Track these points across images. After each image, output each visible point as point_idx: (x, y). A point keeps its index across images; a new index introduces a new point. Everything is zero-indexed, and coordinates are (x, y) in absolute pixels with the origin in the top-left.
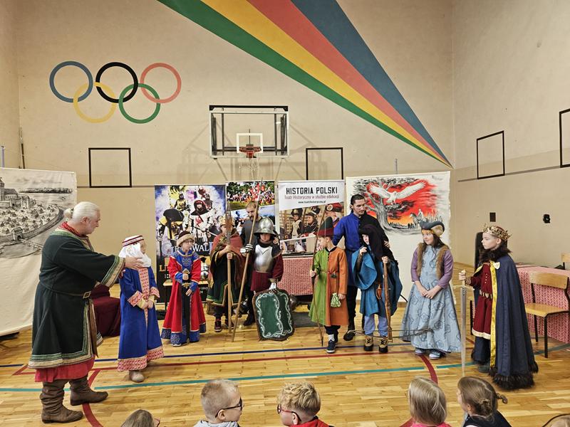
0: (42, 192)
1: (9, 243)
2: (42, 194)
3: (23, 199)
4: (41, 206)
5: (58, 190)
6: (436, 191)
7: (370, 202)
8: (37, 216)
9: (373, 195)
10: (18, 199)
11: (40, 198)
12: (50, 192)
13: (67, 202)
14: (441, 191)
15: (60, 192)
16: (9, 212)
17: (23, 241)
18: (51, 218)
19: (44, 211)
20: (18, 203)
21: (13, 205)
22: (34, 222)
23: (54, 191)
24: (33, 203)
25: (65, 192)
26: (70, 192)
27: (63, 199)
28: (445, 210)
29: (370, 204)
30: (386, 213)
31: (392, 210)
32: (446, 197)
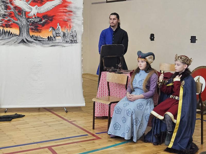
6: (72, 7)
7: (13, 15)
9: (16, 7)
14: (76, 8)
28: (79, 25)
29: (12, 17)
30: (28, 25)
31: (33, 23)
32: (79, 13)
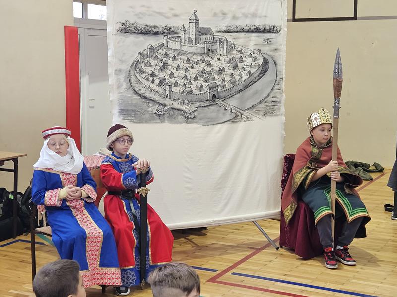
0: (242, 31)
1: (202, 104)
2: (242, 34)
3: (221, 42)
4: (240, 52)
5: (262, 28)
8: (236, 67)
10: (214, 41)
11: (240, 40)
12: (252, 32)
13: (273, 47)
15: (265, 31)
16: (204, 61)
17: (219, 102)
18: (253, 71)
19: (244, 59)
20: (214, 48)
21: (209, 50)
22: (232, 75)
23: (257, 30)
24: (231, 47)
25: (272, 30)
26: (278, 32)
27: (268, 41)
